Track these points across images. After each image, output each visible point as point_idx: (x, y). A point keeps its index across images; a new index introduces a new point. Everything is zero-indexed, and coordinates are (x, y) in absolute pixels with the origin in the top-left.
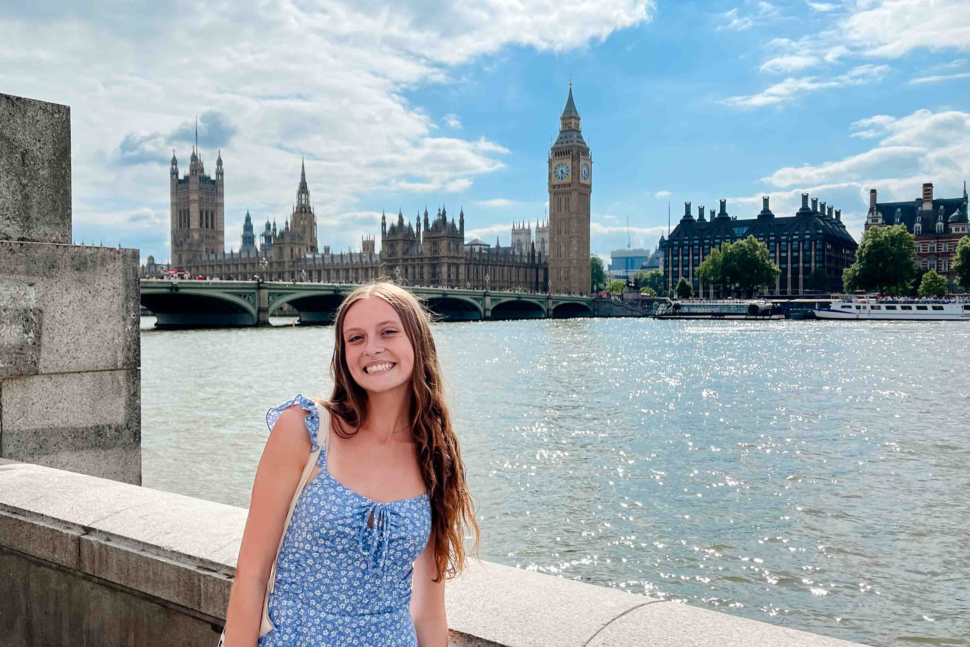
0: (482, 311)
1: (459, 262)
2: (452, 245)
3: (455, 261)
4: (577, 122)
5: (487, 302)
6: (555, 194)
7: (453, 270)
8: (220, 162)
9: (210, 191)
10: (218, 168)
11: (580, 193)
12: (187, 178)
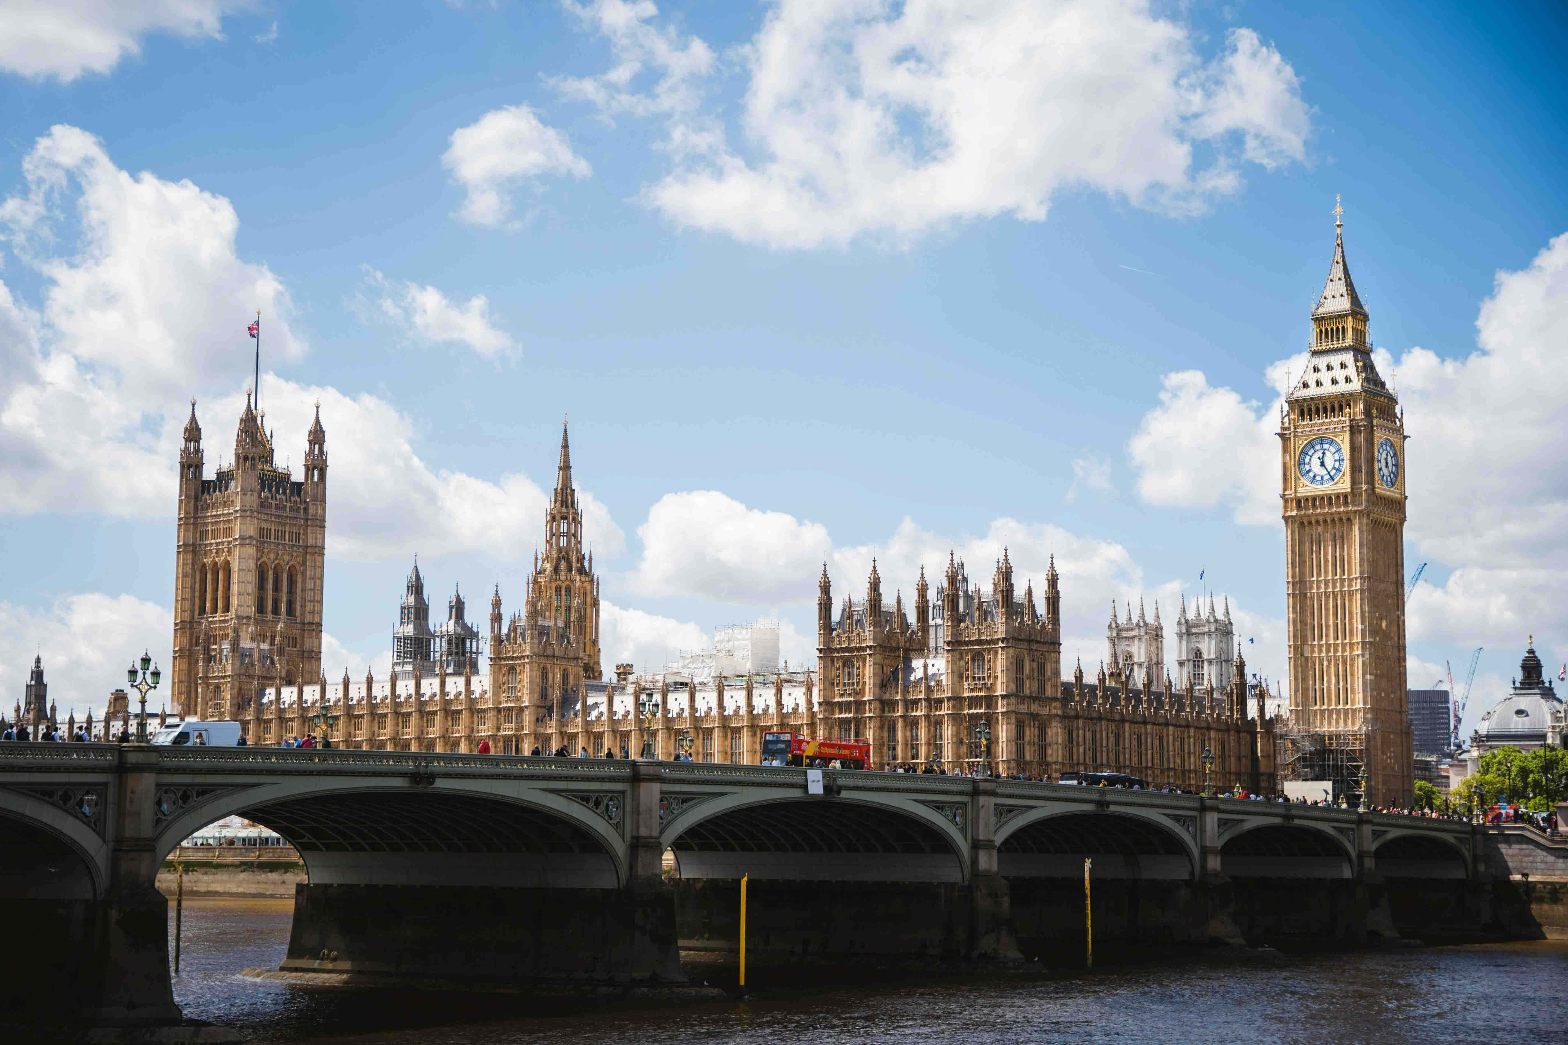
0: (1196, 852)
1: (1045, 711)
2: (1027, 663)
3: (1035, 708)
4: (1359, 326)
5: (1209, 827)
6: (1302, 524)
7: (1030, 734)
8: (317, 436)
9: (288, 512)
10: (311, 450)
11: (1375, 524)
12: (224, 477)
